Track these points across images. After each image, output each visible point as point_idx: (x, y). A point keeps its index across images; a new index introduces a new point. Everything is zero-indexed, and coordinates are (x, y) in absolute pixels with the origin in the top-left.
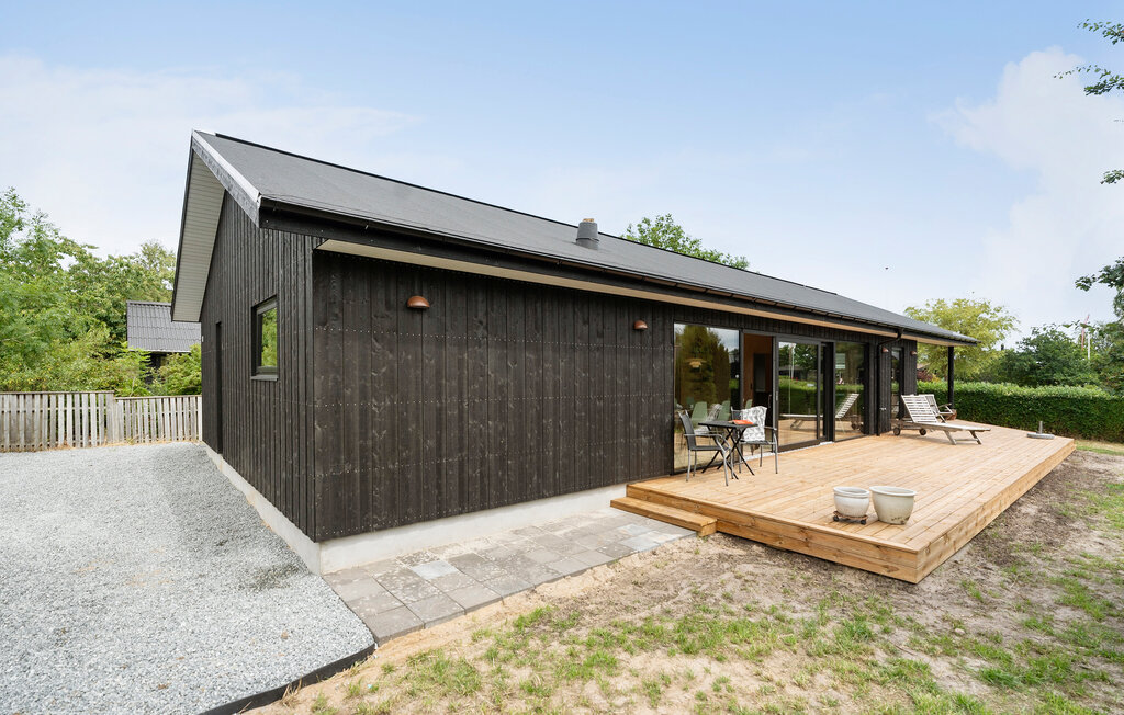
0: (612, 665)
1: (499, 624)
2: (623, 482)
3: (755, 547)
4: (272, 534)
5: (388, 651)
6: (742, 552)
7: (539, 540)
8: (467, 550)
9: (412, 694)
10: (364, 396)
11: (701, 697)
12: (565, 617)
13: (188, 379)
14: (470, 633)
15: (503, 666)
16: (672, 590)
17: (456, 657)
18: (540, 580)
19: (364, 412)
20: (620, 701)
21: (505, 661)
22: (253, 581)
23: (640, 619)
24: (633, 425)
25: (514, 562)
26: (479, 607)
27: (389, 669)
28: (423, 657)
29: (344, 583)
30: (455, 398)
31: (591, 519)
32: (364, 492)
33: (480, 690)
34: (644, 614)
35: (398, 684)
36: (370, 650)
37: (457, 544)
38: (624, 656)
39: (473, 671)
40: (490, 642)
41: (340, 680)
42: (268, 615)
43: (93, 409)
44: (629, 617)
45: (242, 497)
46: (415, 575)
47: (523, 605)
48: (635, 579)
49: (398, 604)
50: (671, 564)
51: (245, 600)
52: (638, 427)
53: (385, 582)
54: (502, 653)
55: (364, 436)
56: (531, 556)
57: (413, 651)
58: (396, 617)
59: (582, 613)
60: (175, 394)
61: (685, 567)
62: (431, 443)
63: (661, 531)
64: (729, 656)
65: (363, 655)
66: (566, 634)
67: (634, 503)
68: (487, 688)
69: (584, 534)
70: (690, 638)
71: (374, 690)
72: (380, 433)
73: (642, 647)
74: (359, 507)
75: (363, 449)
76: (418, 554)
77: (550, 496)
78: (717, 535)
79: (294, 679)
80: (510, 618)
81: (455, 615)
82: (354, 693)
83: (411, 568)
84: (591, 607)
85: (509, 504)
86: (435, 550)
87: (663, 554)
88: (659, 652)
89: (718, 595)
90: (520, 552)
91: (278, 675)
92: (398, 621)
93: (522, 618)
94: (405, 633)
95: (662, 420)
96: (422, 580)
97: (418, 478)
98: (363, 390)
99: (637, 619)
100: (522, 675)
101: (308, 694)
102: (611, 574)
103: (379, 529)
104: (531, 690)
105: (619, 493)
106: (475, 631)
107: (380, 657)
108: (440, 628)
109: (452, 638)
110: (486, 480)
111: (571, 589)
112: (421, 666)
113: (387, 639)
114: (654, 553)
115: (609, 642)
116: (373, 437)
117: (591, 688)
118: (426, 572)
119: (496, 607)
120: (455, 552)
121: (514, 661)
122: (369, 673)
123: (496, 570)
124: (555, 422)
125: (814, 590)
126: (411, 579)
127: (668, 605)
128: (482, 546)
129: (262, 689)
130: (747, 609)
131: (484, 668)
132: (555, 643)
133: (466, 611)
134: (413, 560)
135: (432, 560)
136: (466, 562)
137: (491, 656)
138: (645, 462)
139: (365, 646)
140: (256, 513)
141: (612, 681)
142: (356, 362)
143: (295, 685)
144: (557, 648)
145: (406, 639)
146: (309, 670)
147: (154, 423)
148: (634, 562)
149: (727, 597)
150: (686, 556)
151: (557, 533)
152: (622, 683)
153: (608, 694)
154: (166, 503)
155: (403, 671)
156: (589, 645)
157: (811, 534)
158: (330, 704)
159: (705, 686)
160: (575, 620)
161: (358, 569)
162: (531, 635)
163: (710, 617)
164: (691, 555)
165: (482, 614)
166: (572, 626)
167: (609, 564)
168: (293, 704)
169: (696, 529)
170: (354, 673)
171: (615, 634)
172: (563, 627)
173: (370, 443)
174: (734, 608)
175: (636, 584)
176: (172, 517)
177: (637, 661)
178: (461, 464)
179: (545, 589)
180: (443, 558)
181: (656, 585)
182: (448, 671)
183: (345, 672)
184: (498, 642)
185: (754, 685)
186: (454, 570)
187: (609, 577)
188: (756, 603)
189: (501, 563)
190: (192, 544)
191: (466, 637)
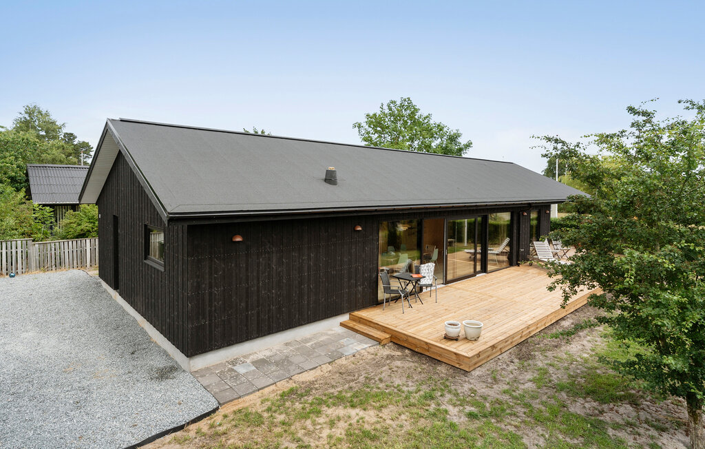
0: (318, 413)
1: (273, 395)
2: (347, 312)
3: (407, 351)
4: (159, 347)
5: (225, 409)
6: (399, 353)
7: (298, 349)
8: (260, 356)
9: (236, 426)
10: (211, 287)
11: (350, 425)
12: (303, 391)
13: (80, 228)
14: (260, 400)
15: (274, 414)
16: (357, 376)
17: (254, 411)
18: (294, 373)
19: (211, 294)
20: (318, 427)
21: (275, 412)
22: (157, 375)
23: (337, 391)
24: (353, 281)
25: (283, 362)
26: (265, 387)
27: (225, 416)
28: (240, 411)
29: (202, 376)
30: (255, 281)
31: (327, 334)
32: (211, 332)
33: (264, 424)
34: (339, 389)
35: (230, 422)
36: (217, 409)
37: (256, 353)
38: (325, 408)
39: (261, 416)
40: (269, 403)
41: (205, 421)
42: (169, 393)
43: (19, 250)
44: (332, 391)
45: (135, 320)
46: (235, 371)
47: (285, 386)
48: (341, 371)
49: (228, 387)
50: (361, 362)
51: (156, 385)
52: (356, 283)
53: (221, 376)
54: (274, 408)
55: (210, 306)
56: (293, 359)
57: (235, 408)
58: (228, 394)
59: (312, 389)
60: (71, 238)
61: (367, 364)
62: (243, 304)
63: (361, 342)
64: (369, 408)
65: (214, 411)
66: (302, 399)
67: (352, 324)
68: (266, 423)
69: (320, 345)
70: (355, 400)
71: (220, 425)
72: (218, 303)
73: (334, 405)
74: (208, 338)
75: (210, 312)
76: (236, 359)
77: (305, 324)
78: (390, 344)
79: (187, 421)
80: (278, 392)
81: (254, 392)
82: (212, 426)
83: (233, 367)
84: (317, 386)
85: (283, 330)
86: (245, 357)
87: (359, 356)
88: (340, 407)
89: (377, 379)
90: (287, 357)
91: (181, 419)
92: (228, 395)
93: (284, 392)
94: (232, 401)
95: (371, 277)
96: (239, 374)
97: (236, 322)
98: (210, 283)
99: (335, 391)
100: (281, 418)
101: (193, 427)
102: (330, 368)
103: (217, 349)
104: (283, 423)
105: (345, 318)
106: (263, 398)
107: (222, 411)
108: (247, 398)
109: (252, 402)
110: (271, 319)
111: (308, 377)
112: (239, 415)
113: (224, 404)
114: (354, 356)
115: (321, 402)
116: (215, 306)
117: (308, 423)
118: (241, 369)
119: (273, 387)
120: (254, 357)
121: (278, 412)
122: (217, 418)
123: (274, 368)
124: (309, 286)
125: (423, 375)
126: (233, 374)
127: (352, 384)
128: (268, 353)
129: (175, 425)
130: (387, 386)
131: (266, 415)
132: (297, 404)
133: (259, 390)
134: (234, 362)
135: (243, 363)
136: (260, 363)
137: (269, 410)
138: (361, 301)
139: (215, 407)
140: (146, 332)
141: (317, 419)
142: (207, 271)
143: (188, 424)
144: (298, 406)
145: (232, 403)
146: (193, 418)
147: (58, 258)
148: (343, 361)
149: (381, 380)
150: (370, 357)
151: (308, 345)
152: (321, 420)
153: (314, 424)
154: (92, 325)
155: (231, 417)
156: (311, 404)
157: (430, 346)
158: (203, 430)
159: (354, 421)
160: (308, 393)
161: (208, 369)
162: (287, 400)
163: (368, 390)
164: (373, 356)
165: (266, 390)
166: (306, 395)
167: (329, 363)
168: (188, 431)
169: (379, 341)
170: (211, 418)
171: (324, 398)
172: (302, 396)
173: (213, 308)
174: (381, 385)
175: (340, 373)
176: (100, 336)
177: (330, 411)
178: (258, 313)
179: (296, 378)
180: (248, 361)
181: (350, 374)
182: (251, 417)
183: (208, 418)
184: (273, 404)
185: (375, 419)
186: (254, 368)
187: (329, 370)
188: (392, 383)
189: (277, 363)
190: (118, 353)
191: (259, 402)
